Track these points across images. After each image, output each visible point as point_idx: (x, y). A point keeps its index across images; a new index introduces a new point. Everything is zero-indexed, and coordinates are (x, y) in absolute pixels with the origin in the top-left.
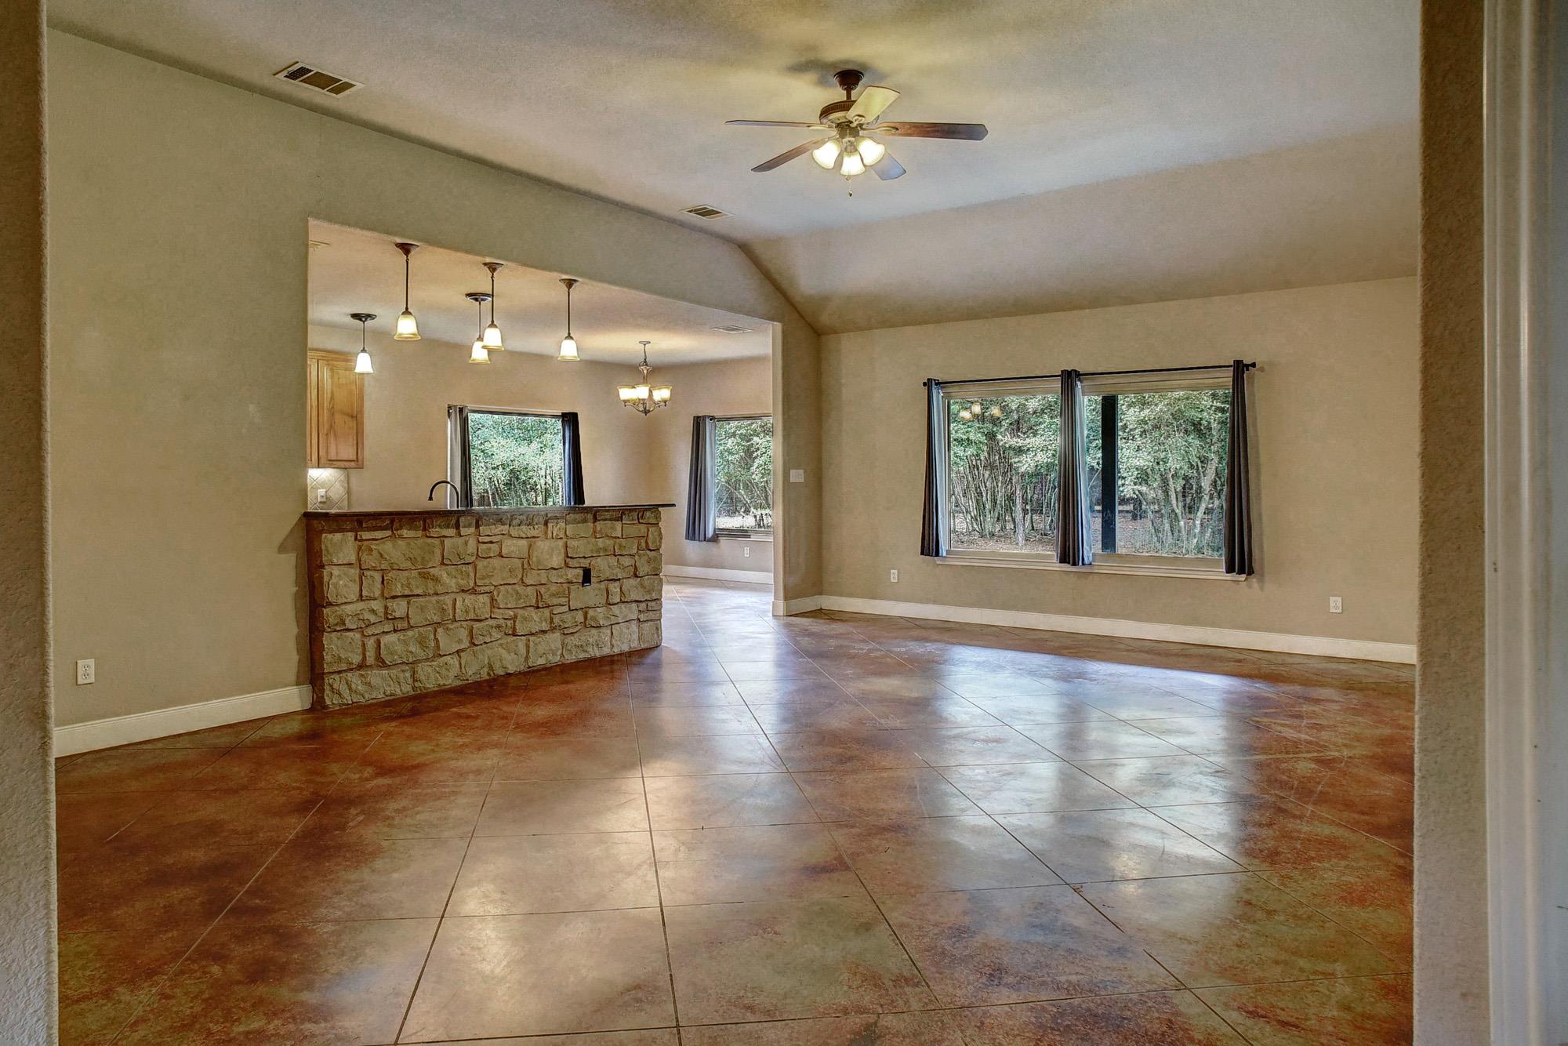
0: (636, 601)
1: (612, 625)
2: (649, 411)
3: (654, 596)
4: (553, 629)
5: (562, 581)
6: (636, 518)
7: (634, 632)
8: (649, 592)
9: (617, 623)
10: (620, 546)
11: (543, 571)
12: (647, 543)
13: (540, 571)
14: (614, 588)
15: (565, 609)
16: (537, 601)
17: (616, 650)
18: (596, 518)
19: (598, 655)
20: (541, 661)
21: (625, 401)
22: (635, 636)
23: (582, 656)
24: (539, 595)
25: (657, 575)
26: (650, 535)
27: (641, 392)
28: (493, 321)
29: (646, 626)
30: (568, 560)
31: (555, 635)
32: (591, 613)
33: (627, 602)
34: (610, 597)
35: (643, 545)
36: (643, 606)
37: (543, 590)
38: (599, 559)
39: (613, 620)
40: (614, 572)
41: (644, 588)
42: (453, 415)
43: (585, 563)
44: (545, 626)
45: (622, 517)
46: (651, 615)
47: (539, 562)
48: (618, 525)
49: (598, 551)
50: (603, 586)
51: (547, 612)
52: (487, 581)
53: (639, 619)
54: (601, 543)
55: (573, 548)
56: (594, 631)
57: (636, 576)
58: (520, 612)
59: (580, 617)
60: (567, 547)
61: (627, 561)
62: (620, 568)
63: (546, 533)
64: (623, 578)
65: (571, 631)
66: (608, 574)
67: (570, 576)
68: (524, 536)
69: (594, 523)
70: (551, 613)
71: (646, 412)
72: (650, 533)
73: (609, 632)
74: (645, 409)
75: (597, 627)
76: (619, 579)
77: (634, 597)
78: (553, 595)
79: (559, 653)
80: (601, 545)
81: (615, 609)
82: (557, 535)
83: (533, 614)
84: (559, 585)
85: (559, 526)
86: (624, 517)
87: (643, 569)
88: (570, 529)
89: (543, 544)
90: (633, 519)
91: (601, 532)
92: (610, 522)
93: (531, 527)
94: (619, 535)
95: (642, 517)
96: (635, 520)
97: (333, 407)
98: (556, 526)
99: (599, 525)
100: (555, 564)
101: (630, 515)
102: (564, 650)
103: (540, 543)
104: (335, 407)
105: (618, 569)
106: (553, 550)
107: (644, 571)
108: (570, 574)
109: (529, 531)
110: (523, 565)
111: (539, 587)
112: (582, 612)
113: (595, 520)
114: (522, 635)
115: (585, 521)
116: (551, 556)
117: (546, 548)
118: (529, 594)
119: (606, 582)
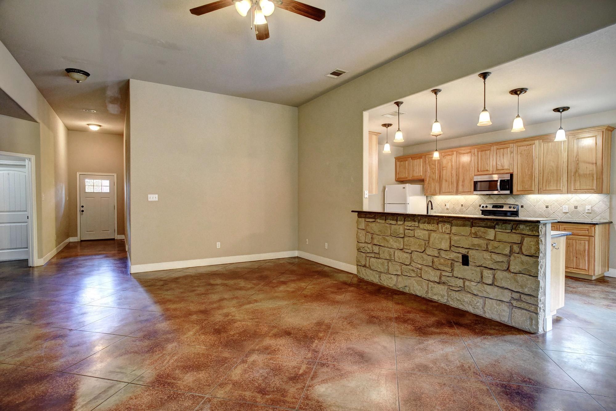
0: (508, 289)
1: (485, 298)
4: (442, 283)
5: (448, 258)
6: (509, 228)
8: (523, 287)
9: (489, 298)
11: (435, 249)
12: (521, 249)
14: (488, 274)
15: (450, 275)
16: (433, 265)
17: (488, 316)
18: (472, 224)
19: (472, 312)
20: (435, 298)
24: (433, 262)
25: (533, 276)
26: (524, 243)
30: (452, 247)
31: (443, 287)
32: (468, 284)
33: (499, 287)
34: (484, 278)
35: (517, 250)
36: (516, 296)
37: (436, 260)
38: (475, 252)
39: (486, 295)
40: (488, 263)
41: (517, 282)
43: (464, 251)
44: (437, 280)
45: (495, 226)
46: (524, 305)
47: (433, 244)
48: (493, 232)
49: (475, 246)
50: (478, 269)
51: (438, 273)
52: (408, 247)
53: (511, 303)
54: (476, 241)
55: (455, 241)
56: (469, 296)
57: (509, 270)
58: (424, 268)
59: (460, 283)
60: (451, 239)
61: (500, 258)
63: (438, 229)
64: (497, 269)
65: (454, 289)
66: (482, 263)
67: (452, 257)
68: (426, 229)
69: (471, 228)
70: (441, 274)
72: (525, 241)
73: (482, 301)
75: (472, 294)
76: (493, 269)
77: (506, 285)
78: (440, 264)
79: (446, 298)
80: (476, 243)
81: (488, 288)
82: (445, 231)
83: (430, 271)
84: (446, 260)
85: (446, 226)
86: (497, 226)
87: (514, 267)
88: (454, 229)
89: (436, 235)
90: (506, 229)
91: (475, 234)
92: (483, 229)
93: (430, 225)
94: (492, 238)
95: (515, 229)
96: (508, 230)
97: (578, 160)
98: (444, 226)
99: (474, 230)
100: (443, 248)
101: (503, 225)
102: (449, 297)
103: (434, 234)
104: (579, 160)
105: (491, 261)
106: (442, 239)
107: (515, 269)
108: (453, 255)
109: (429, 226)
110: (425, 244)
111: (433, 257)
112: (462, 281)
113: (472, 226)
114: (425, 279)
115: (464, 225)
116: (441, 242)
117: (437, 237)
118: (428, 260)
119: (482, 268)
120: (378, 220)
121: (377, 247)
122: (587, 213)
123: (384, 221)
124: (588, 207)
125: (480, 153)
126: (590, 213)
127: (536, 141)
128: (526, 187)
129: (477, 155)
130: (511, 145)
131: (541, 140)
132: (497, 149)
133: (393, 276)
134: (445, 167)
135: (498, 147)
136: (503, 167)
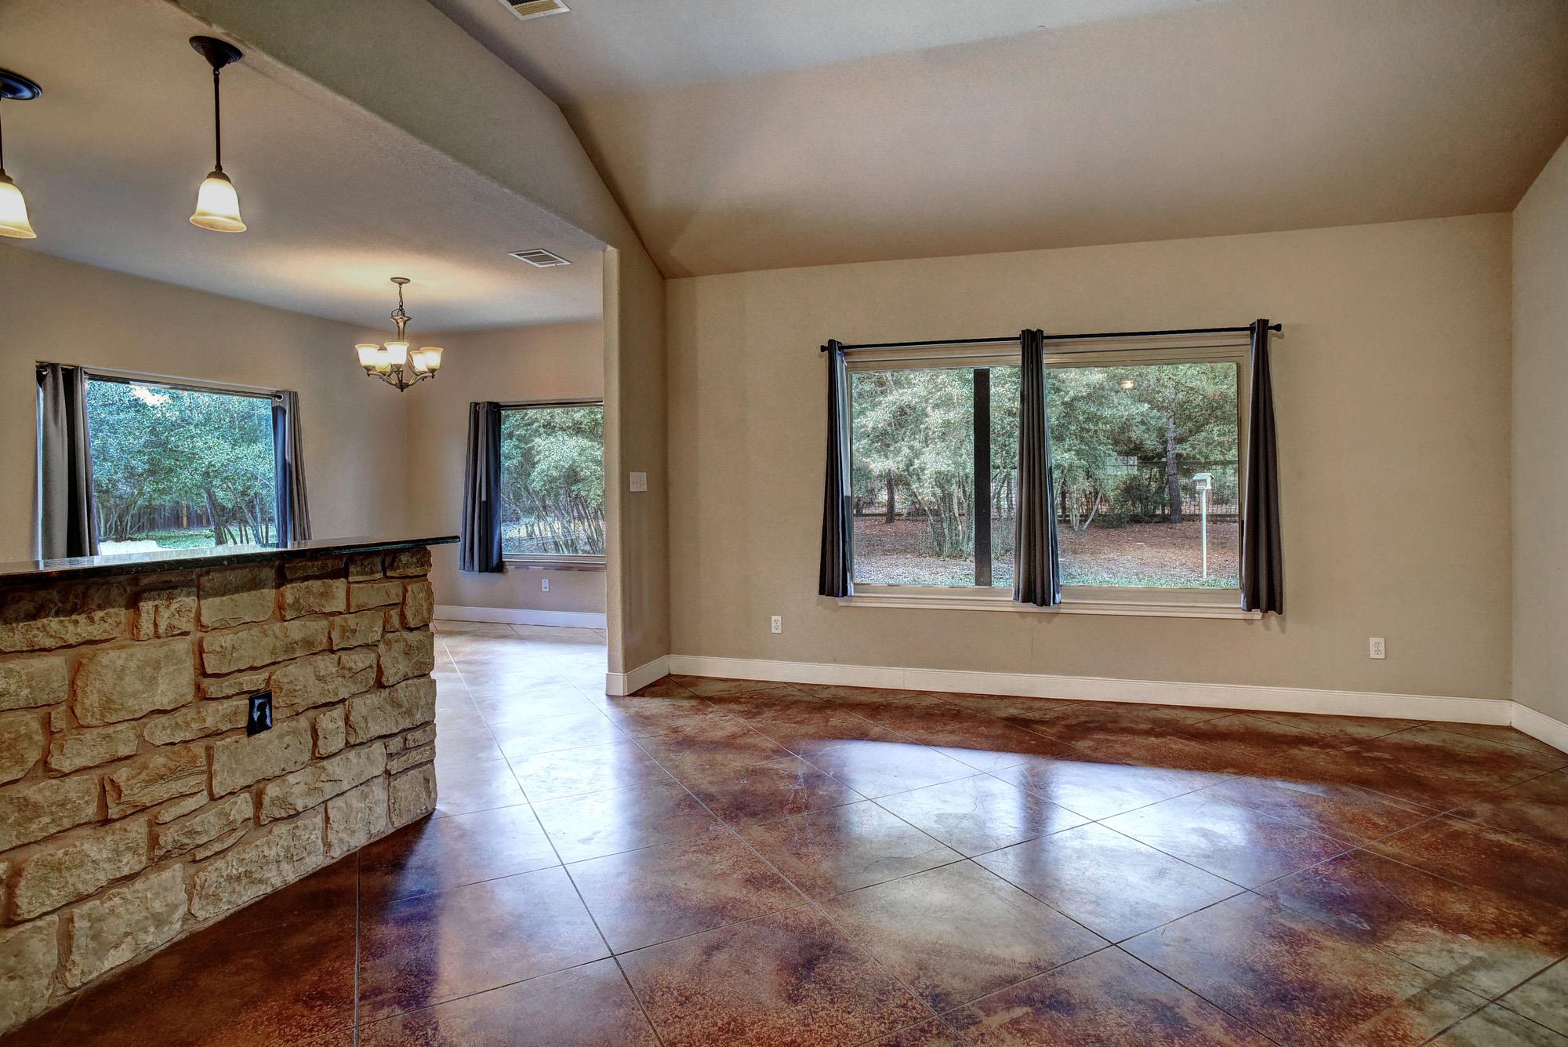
0: (380, 737)
1: (325, 802)
3: (419, 718)
4: (157, 862)
5: (189, 736)
6: (380, 568)
7: (377, 802)
8: (409, 713)
9: (338, 795)
10: (344, 630)
11: (120, 727)
12: (402, 616)
13: (111, 730)
14: (333, 722)
15: (202, 799)
16: (104, 806)
17: (338, 853)
18: (284, 577)
19: (292, 877)
20: (118, 958)
21: (368, 369)
22: (381, 810)
23: (248, 895)
24: (108, 790)
25: (423, 675)
26: (409, 600)
27: (395, 354)
29: (402, 783)
30: (206, 683)
31: (166, 875)
32: (272, 791)
33: (361, 744)
34: (320, 743)
35: (395, 621)
36: (395, 744)
37: (122, 774)
38: (292, 668)
39: (329, 790)
40: (331, 687)
41: (400, 706)
42: (49, 381)
43: (254, 681)
44: (129, 863)
45: (347, 568)
46: (415, 757)
47: (107, 705)
48: (339, 586)
49: (290, 648)
50: (303, 723)
51: (137, 828)
53: (387, 773)
54: (296, 630)
55: (222, 653)
56: (282, 829)
57: (380, 685)
58: (40, 852)
59: (242, 807)
60: (201, 651)
61: (359, 660)
62: (344, 677)
63: (135, 626)
64: (354, 695)
65: (217, 847)
66: (316, 696)
67: (210, 723)
68: (49, 642)
69: (278, 586)
70: (154, 824)
71: (402, 386)
72: (409, 594)
73: (319, 820)
74: (401, 381)
75: (290, 816)
76: (343, 701)
77: (376, 729)
78: (157, 779)
79: (182, 910)
80: (297, 635)
81: (334, 767)
82: (171, 627)
83: (86, 846)
84: (176, 748)
85: (178, 605)
86: (352, 569)
87: (395, 670)
88: (212, 609)
89: (123, 655)
90: (372, 572)
91: (296, 605)
92: (319, 583)
93: (74, 617)
94: (342, 607)
95: (392, 566)
96: (378, 572)
98: (168, 607)
99: (290, 592)
100: (163, 701)
101: (366, 564)
102: (196, 900)
103: (113, 654)
105: (340, 679)
106: (157, 666)
107: (396, 673)
108: (213, 715)
109: (71, 628)
110: (47, 723)
111: (107, 771)
112: (247, 795)
113: (281, 580)
114: (40, 917)
115: (254, 585)
116: (152, 681)
117: (133, 665)
118: (73, 795)
119: (311, 714)
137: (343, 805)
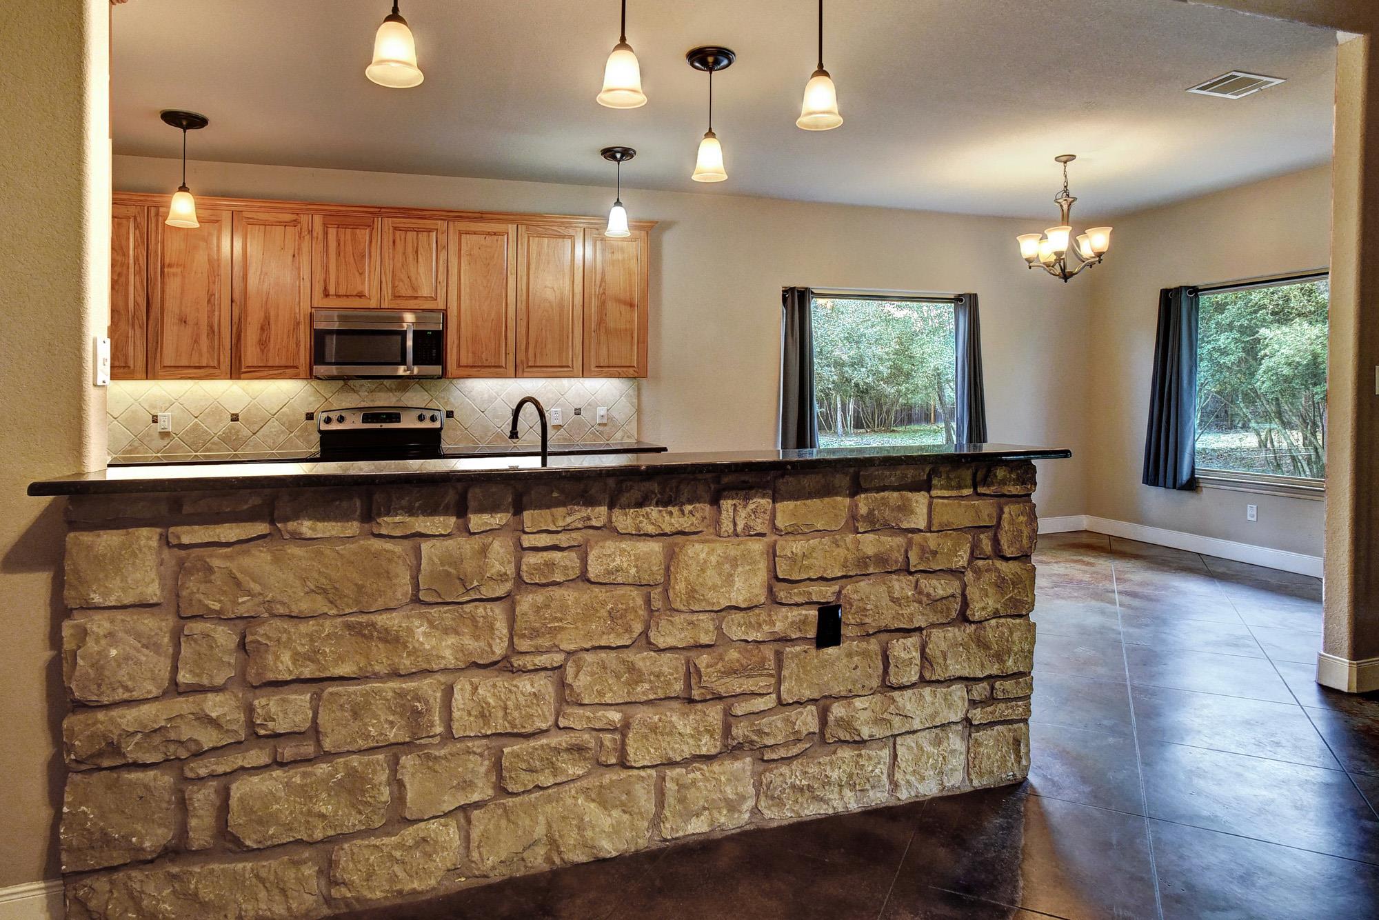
0: (961, 679)
1: (894, 736)
2: (1072, 274)
3: (1011, 665)
4: (732, 750)
5: (759, 636)
6: (969, 482)
7: (953, 752)
8: (999, 657)
9: (908, 733)
10: (923, 550)
11: (702, 616)
12: (996, 541)
13: (695, 617)
14: (905, 650)
15: (768, 702)
16: (688, 687)
17: (904, 795)
18: (858, 485)
19: (854, 807)
20: (697, 827)
21: (1029, 261)
22: (958, 762)
23: (811, 811)
24: (691, 673)
25: (1020, 616)
26: (1005, 524)
27: (1058, 240)
28: (623, 38)
29: (986, 738)
30: (778, 587)
31: (738, 765)
32: (838, 710)
33: (938, 682)
34: (892, 670)
35: (986, 545)
36: (980, 691)
37: (703, 660)
38: (863, 585)
39: (898, 725)
40: (906, 612)
41: (988, 646)
43: (826, 593)
44: (707, 745)
45: (929, 480)
46: (1002, 710)
47: (692, 593)
48: (919, 501)
49: (863, 561)
50: (874, 645)
51: (714, 714)
52: (545, 642)
53: (967, 721)
54: (870, 543)
55: (793, 559)
56: (846, 753)
57: (963, 618)
58: (641, 714)
59: (807, 720)
60: (775, 555)
61: (940, 587)
62: (920, 603)
63: (717, 523)
64: (933, 625)
65: (783, 753)
66: (887, 618)
67: (779, 627)
68: (651, 529)
69: (853, 494)
70: (728, 713)
71: (1066, 276)
72: (1006, 516)
73: (885, 753)
74: (1063, 270)
75: (855, 742)
76: (920, 629)
77: (956, 668)
78: (731, 672)
79: (750, 803)
80: (870, 550)
81: (905, 700)
82: (747, 527)
83: (674, 718)
84: (750, 647)
85: (753, 506)
86: (935, 481)
87: (983, 605)
88: (786, 512)
89: (706, 549)
90: (959, 487)
91: (870, 518)
92: (896, 494)
93: (670, 508)
94: (922, 524)
95: (985, 482)
96: (966, 487)
97: (604, 293)
98: (745, 507)
99: (864, 503)
100: (739, 598)
101: (952, 476)
102: (762, 798)
103: (698, 546)
104: (607, 292)
105: (916, 605)
106: (734, 563)
107: (983, 609)
108: (783, 621)
109: (667, 518)
110: (648, 602)
111: (692, 654)
112: (814, 708)
113: (856, 489)
114: (644, 767)
115: (826, 491)
116: (729, 579)
117: (714, 559)
118: (666, 670)
119: (885, 636)
120: (306, 527)
121: (301, 700)
122: (600, 424)
123: (353, 527)
124: (602, 411)
125: (332, 232)
126: (605, 425)
127: (510, 226)
128: (484, 356)
129: (321, 236)
130: (441, 225)
131: (524, 227)
132: (396, 229)
133: (433, 825)
134: (178, 265)
135: (402, 222)
136: (416, 291)
137: (913, 745)
